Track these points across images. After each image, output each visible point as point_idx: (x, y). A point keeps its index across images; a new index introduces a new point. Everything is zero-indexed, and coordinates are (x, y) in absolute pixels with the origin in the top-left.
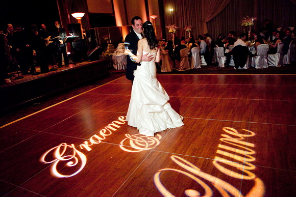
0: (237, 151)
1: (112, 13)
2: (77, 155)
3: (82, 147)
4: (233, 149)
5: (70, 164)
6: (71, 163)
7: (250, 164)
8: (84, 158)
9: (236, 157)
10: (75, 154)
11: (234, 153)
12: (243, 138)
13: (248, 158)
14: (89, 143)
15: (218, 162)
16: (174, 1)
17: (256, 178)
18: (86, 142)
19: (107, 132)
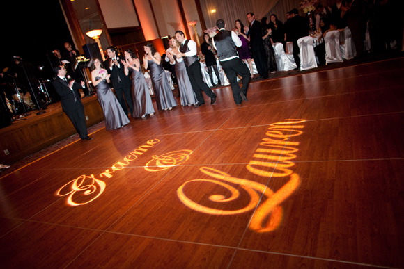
0: (273, 151)
1: (138, 25)
2: (96, 184)
3: (103, 175)
4: (268, 151)
5: (87, 193)
6: (89, 191)
7: (289, 162)
8: (102, 185)
9: (270, 157)
10: (93, 183)
11: (269, 154)
12: (287, 139)
13: (289, 156)
14: (111, 170)
15: (253, 166)
16: (216, 1)
17: (293, 173)
18: (107, 171)
19: (132, 157)
